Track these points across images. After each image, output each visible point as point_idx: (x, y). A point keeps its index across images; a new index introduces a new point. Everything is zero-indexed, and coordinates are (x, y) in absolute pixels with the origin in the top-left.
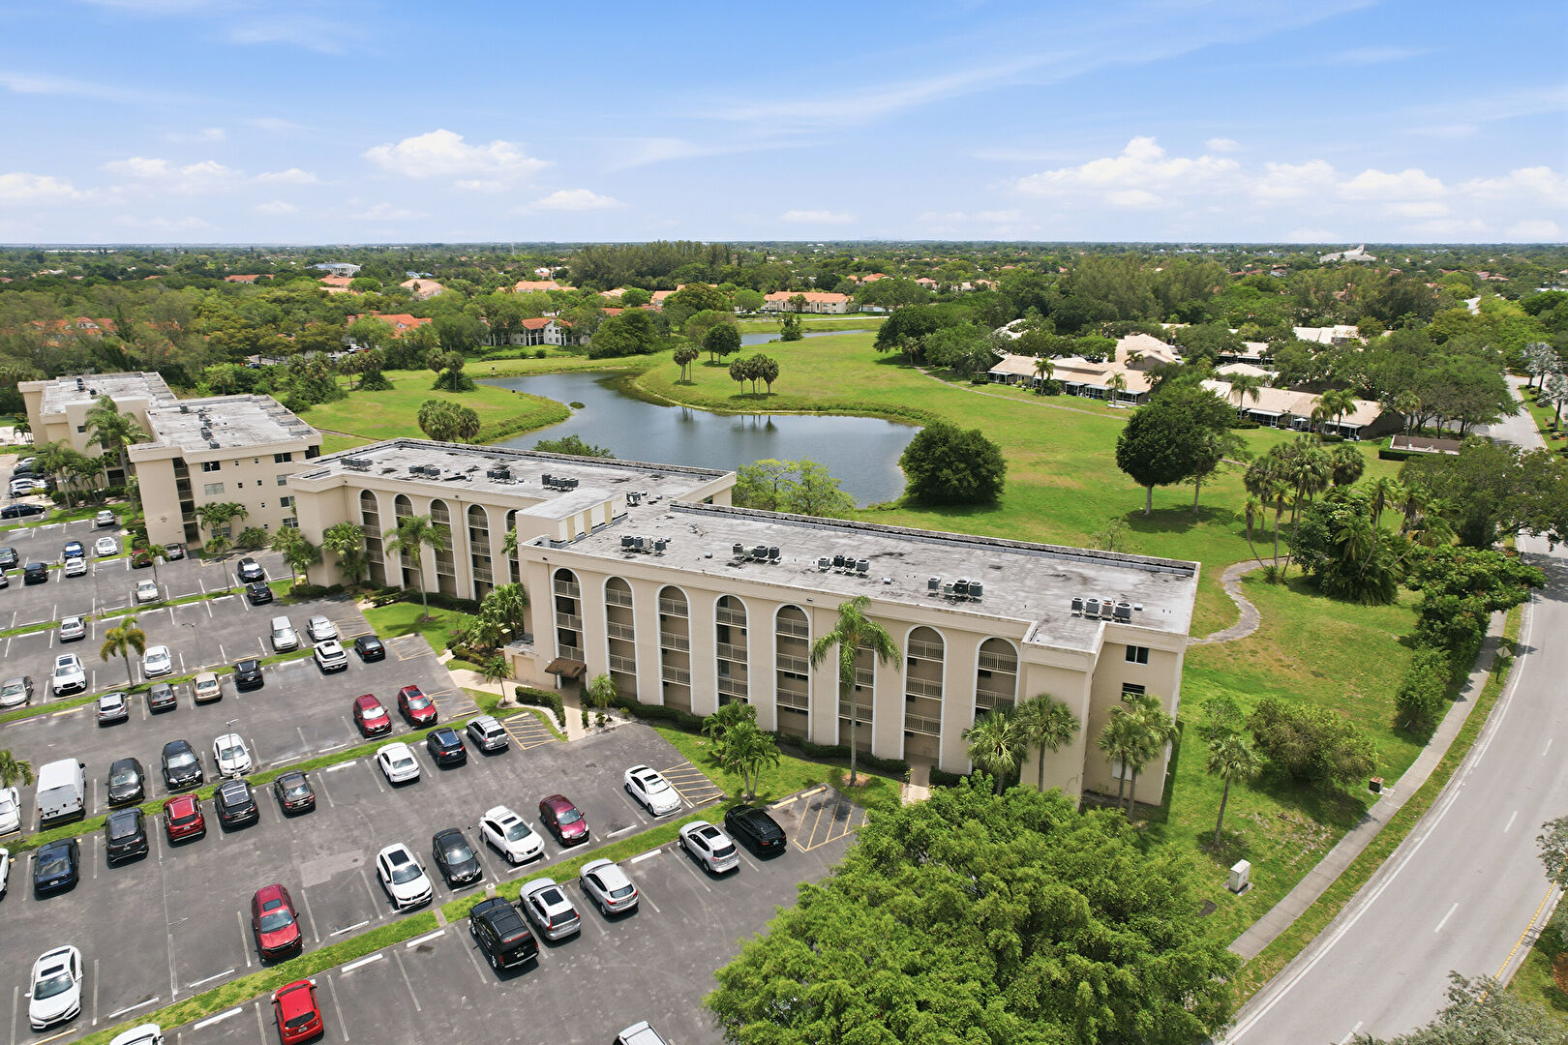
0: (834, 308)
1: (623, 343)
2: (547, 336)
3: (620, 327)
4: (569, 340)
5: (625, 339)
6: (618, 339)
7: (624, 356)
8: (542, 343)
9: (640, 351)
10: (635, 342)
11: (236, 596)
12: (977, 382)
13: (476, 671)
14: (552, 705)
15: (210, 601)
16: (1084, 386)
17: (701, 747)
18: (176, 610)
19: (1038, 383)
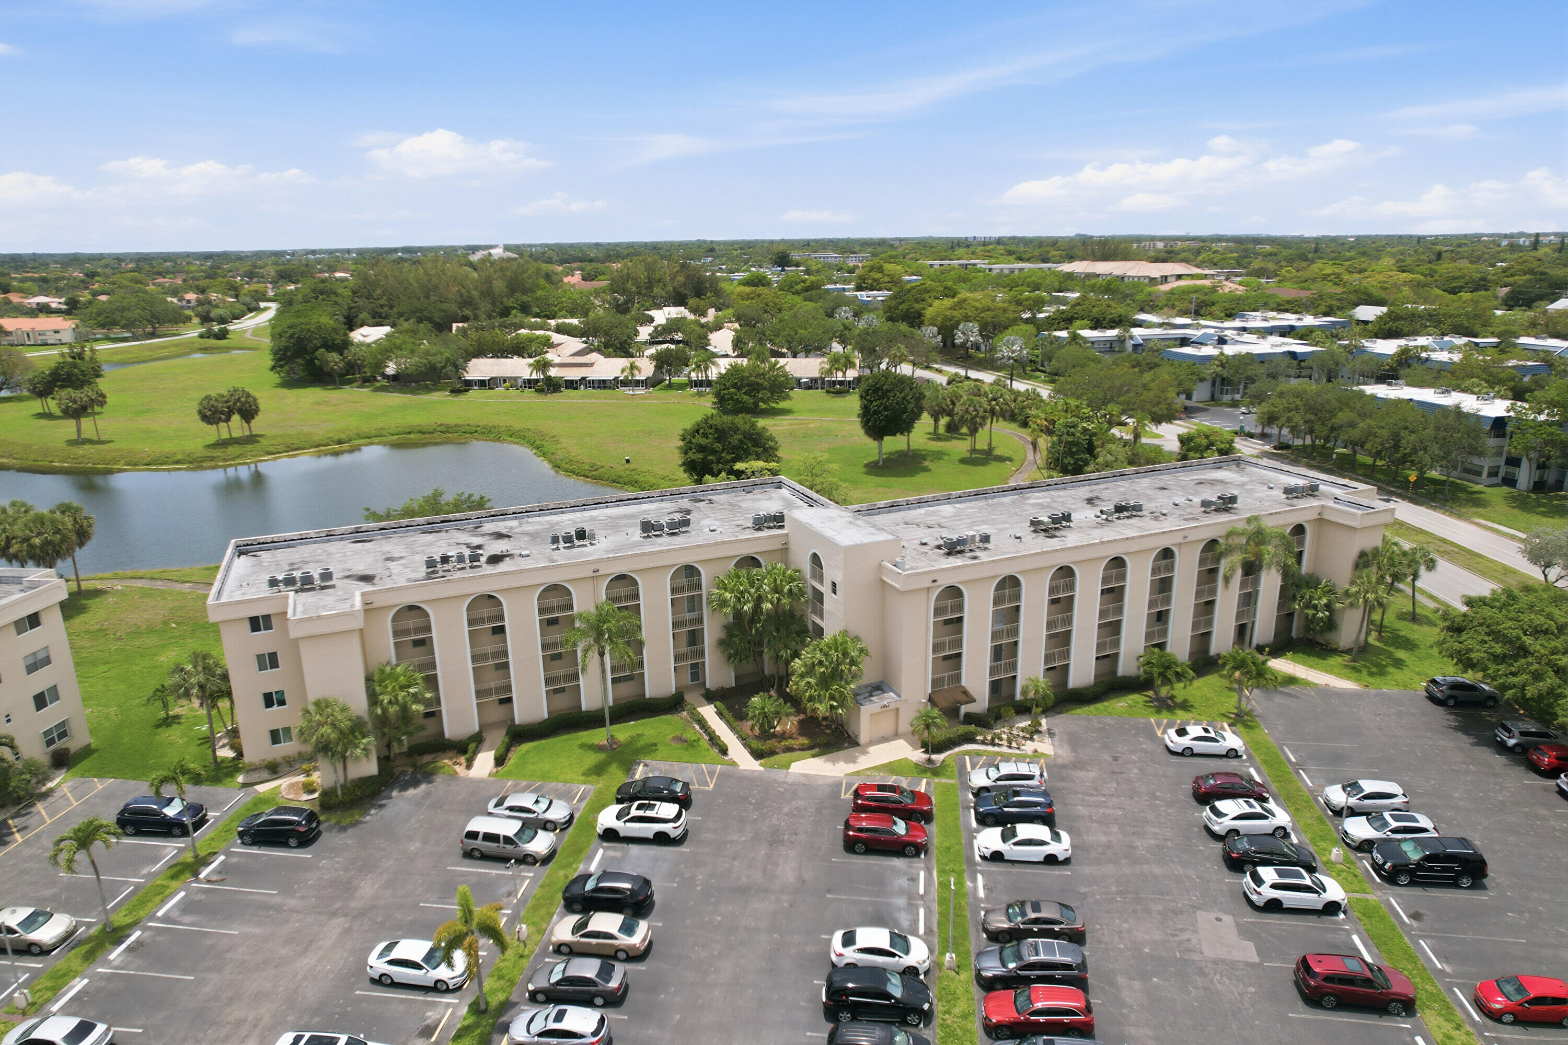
0: (57, 336)
11: (228, 854)
12: (456, 392)
13: (814, 756)
14: (970, 739)
15: (197, 880)
16: (583, 379)
17: (1130, 706)
18: (166, 919)
19: (530, 383)
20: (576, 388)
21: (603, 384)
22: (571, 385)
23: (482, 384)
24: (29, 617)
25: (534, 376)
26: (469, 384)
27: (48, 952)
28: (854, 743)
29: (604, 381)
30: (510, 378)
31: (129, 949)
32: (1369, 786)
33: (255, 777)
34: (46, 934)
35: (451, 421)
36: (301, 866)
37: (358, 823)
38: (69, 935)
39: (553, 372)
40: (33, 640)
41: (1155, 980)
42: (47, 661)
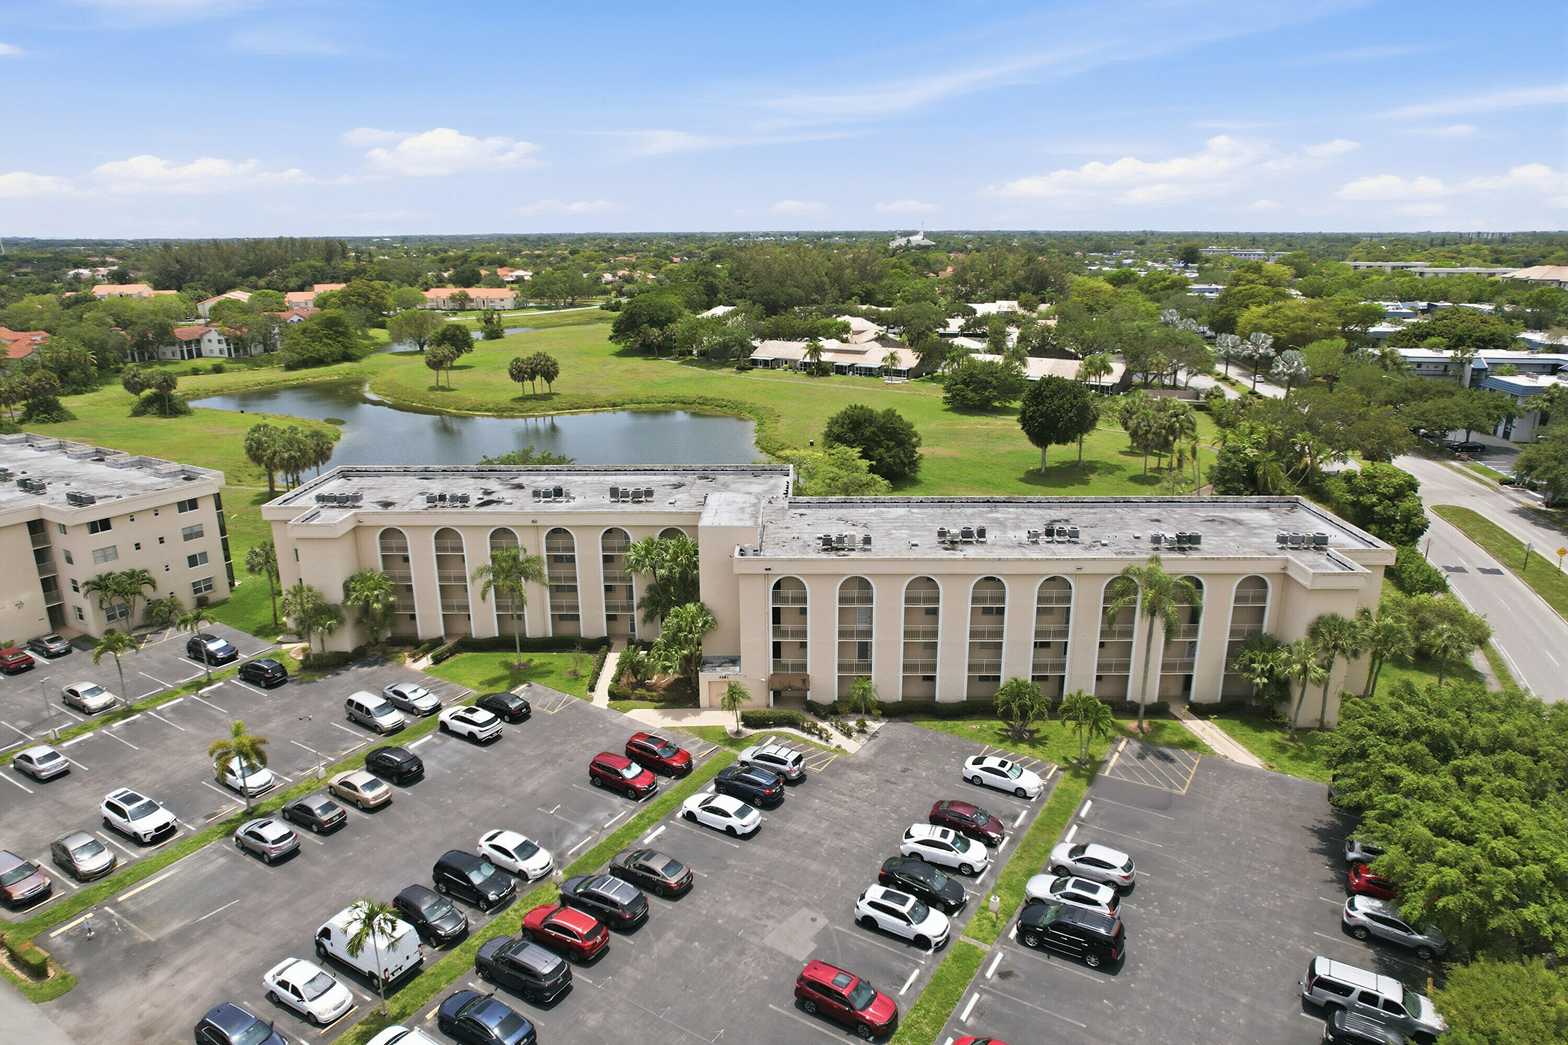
0: (502, 303)
1: (325, 350)
2: (205, 347)
3: (318, 331)
4: (236, 351)
5: (326, 344)
6: (318, 346)
7: (328, 364)
8: (199, 355)
9: (347, 357)
10: (337, 349)
11: (226, 683)
12: (742, 369)
13: (656, 708)
14: (793, 723)
15: (196, 694)
16: (853, 365)
17: (980, 731)
18: (160, 713)
19: (805, 365)
20: (845, 374)
21: (869, 372)
22: (841, 370)
23: (766, 364)
24: (190, 501)
25: (808, 360)
26: (755, 363)
27: (90, 713)
28: (697, 705)
29: (870, 369)
30: (791, 360)
31: (127, 724)
32: (1094, 851)
33: (290, 638)
34: (93, 702)
35: (710, 395)
36: (258, 700)
37: (314, 681)
38: (106, 707)
39: (825, 357)
40: (190, 518)
41: (697, 944)
42: (200, 534)
